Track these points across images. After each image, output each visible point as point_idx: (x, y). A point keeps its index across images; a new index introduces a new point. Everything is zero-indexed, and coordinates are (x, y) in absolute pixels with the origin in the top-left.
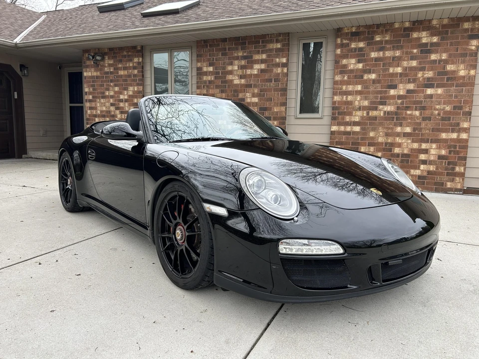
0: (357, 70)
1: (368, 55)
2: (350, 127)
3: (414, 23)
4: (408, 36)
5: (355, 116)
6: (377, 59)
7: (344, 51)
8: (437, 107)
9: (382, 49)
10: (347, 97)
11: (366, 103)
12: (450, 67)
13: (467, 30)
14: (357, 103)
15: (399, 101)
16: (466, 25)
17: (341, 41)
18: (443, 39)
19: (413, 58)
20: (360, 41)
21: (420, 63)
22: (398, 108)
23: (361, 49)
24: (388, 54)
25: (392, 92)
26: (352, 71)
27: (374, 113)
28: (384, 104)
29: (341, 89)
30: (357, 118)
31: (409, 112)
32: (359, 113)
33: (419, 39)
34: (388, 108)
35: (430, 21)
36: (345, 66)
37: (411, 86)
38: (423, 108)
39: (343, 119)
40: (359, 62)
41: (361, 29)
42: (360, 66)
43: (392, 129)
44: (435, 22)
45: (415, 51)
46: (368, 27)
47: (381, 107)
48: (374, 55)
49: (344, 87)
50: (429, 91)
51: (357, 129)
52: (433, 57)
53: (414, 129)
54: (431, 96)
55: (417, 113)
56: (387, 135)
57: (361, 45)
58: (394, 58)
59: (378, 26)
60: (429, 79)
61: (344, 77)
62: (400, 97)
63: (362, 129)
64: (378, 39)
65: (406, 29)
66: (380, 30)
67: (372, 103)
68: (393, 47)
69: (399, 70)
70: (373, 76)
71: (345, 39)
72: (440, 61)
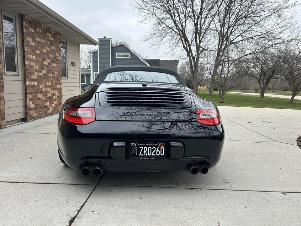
0: (33, 46)
1: (36, 39)
2: (33, 82)
3: (47, 27)
4: (46, 34)
5: (35, 75)
6: (39, 42)
7: (27, 31)
8: (56, 72)
9: (39, 37)
10: (31, 63)
11: (37, 68)
12: (57, 54)
13: (59, 39)
14: (34, 67)
15: (47, 68)
16: (58, 36)
17: (25, 24)
18: (54, 39)
19: (48, 47)
20: (32, 28)
21: (50, 49)
22: (47, 72)
23: (33, 33)
24: (42, 41)
25: (45, 63)
26: (31, 46)
27: (41, 74)
28: (43, 69)
29: (28, 57)
30: (35, 76)
31: (50, 75)
32: (36, 74)
33: (49, 37)
34: (44, 72)
35: (51, 29)
36: (28, 42)
37: (49, 61)
38: (52, 73)
39: (31, 77)
40: (33, 41)
41: (32, 21)
42: (34, 44)
43: (46, 83)
44: (52, 31)
45: (48, 42)
46: (35, 21)
47: (42, 71)
48: (38, 39)
49: (29, 55)
50: (53, 65)
51: (36, 83)
52: (53, 48)
53: (52, 83)
54: (54, 67)
55: (51, 75)
56: (45, 87)
57: (33, 31)
58: (43, 43)
59: (38, 22)
60: (52, 58)
61: (29, 49)
62: (47, 66)
63: (37, 83)
64: (38, 30)
65: (45, 29)
66: (38, 25)
67: (39, 68)
68: (43, 37)
69: (45, 51)
70: (38, 52)
71: (27, 24)
72: (54, 50)
